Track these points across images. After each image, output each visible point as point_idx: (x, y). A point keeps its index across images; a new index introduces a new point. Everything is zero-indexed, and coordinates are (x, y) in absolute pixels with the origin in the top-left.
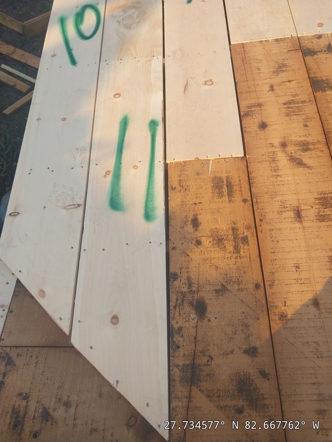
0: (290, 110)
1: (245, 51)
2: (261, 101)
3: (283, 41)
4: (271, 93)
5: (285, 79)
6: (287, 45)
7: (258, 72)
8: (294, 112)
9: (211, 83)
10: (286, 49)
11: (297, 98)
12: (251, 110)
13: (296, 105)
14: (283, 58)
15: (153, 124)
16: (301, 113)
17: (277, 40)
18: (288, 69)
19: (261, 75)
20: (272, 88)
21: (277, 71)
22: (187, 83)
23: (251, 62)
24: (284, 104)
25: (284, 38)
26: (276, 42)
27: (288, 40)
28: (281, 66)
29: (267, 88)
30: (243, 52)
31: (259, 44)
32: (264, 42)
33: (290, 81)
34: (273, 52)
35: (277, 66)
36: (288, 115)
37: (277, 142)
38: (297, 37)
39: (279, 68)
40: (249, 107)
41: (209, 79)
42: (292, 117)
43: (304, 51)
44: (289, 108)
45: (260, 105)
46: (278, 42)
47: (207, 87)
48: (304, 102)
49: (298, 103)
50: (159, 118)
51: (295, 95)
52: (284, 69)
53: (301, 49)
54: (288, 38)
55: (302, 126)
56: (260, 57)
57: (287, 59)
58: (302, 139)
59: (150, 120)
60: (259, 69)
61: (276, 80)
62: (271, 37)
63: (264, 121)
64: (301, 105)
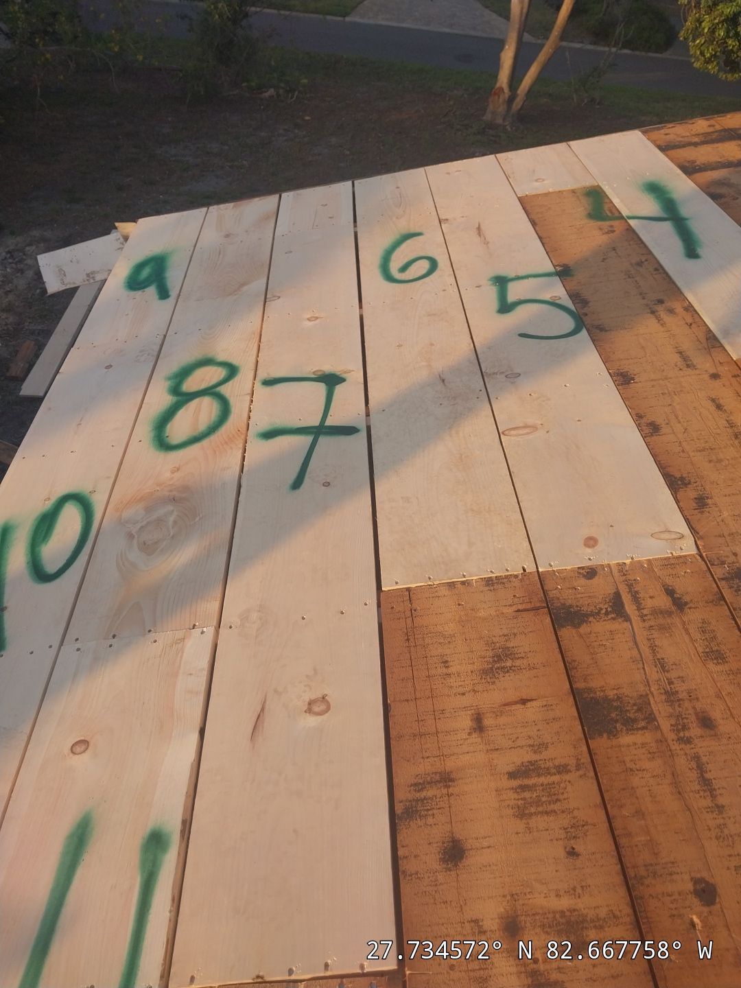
0: (527, 795)
1: (413, 612)
2: (450, 764)
3: (504, 583)
4: (475, 738)
5: (512, 695)
6: (514, 596)
7: (445, 670)
8: (538, 802)
9: (323, 707)
10: (510, 605)
11: (545, 755)
12: (423, 794)
13: (542, 780)
14: (506, 632)
15: (156, 841)
16: (556, 807)
17: (489, 582)
18: (518, 663)
19: (452, 681)
20: (479, 725)
21: (491, 668)
22: (263, 709)
23: (427, 641)
24: (512, 775)
25: (506, 577)
26: (487, 588)
27: (516, 583)
28: (500, 656)
29: (466, 722)
30: (408, 613)
31: (444, 591)
32: (459, 586)
33: (524, 702)
34: (482, 614)
35: (490, 653)
36: (522, 813)
38: (536, 573)
39: (496, 659)
40: (419, 786)
41: (317, 694)
42: (533, 822)
43: (554, 611)
44: (523, 788)
45: (446, 779)
46: (492, 588)
47: (312, 721)
48: (562, 769)
49: (548, 772)
50: (173, 826)
51: (540, 747)
52: (509, 663)
53: (548, 607)
54: (516, 576)
55: (561, 853)
56: (451, 628)
57: (515, 635)
58: (565, 903)
59: (148, 830)
60: (446, 663)
61: (492, 697)
62: (476, 571)
63: (457, 836)
64: (556, 778)
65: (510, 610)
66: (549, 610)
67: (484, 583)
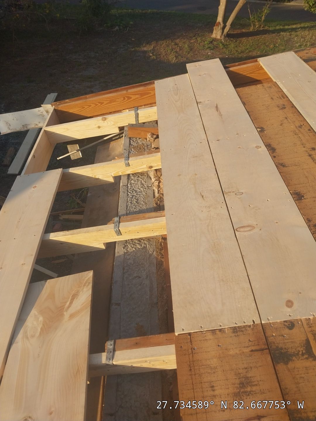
1: (193, 350)
3: (243, 331)
6: (249, 340)
7: (212, 393)
10: (247, 347)
14: (246, 366)
17: (235, 330)
18: (254, 388)
19: (217, 401)
21: (239, 392)
23: (202, 371)
25: (244, 327)
26: (233, 335)
27: (250, 331)
28: (244, 384)
30: (190, 351)
31: (209, 336)
32: (218, 332)
33: (259, 418)
34: (231, 352)
35: (238, 381)
38: (261, 325)
39: (241, 386)
43: (273, 352)
46: (236, 334)
52: (249, 389)
53: (269, 349)
54: (250, 326)
56: (214, 362)
57: (251, 368)
65: (247, 350)
66: (270, 352)
67: (232, 331)
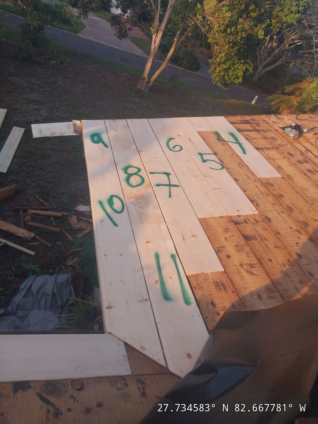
2: (223, 245)
4: (226, 241)
5: (230, 235)
6: (226, 219)
7: (217, 231)
8: (240, 250)
9: (195, 236)
11: (240, 244)
12: (220, 249)
14: (226, 225)
15: (173, 256)
16: (244, 250)
17: (220, 217)
18: (230, 230)
19: (219, 233)
20: (226, 239)
21: (225, 231)
22: (183, 236)
23: (211, 226)
24: (235, 246)
25: (223, 216)
27: (225, 217)
28: (226, 229)
29: (224, 239)
30: (206, 222)
31: (212, 218)
33: (233, 236)
34: (220, 222)
35: (224, 229)
36: (238, 251)
37: (238, 264)
38: (229, 216)
40: (219, 248)
41: (194, 234)
42: (240, 252)
44: (237, 248)
45: (223, 247)
47: (194, 238)
48: (243, 245)
49: (241, 246)
50: (175, 253)
51: (238, 242)
52: (228, 230)
53: (233, 221)
55: (246, 256)
56: (215, 225)
57: (228, 226)
58: (249, 262)
59: (170, 254)
61: (227, 235)
62: (217, 215)
63: (228, 254)
65: (226, 222)
